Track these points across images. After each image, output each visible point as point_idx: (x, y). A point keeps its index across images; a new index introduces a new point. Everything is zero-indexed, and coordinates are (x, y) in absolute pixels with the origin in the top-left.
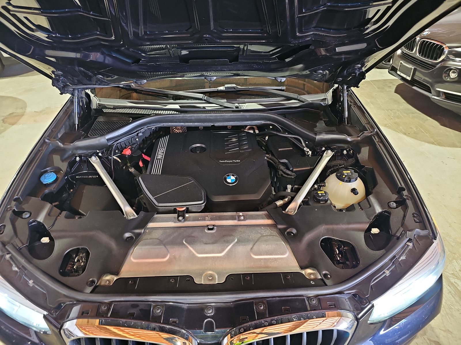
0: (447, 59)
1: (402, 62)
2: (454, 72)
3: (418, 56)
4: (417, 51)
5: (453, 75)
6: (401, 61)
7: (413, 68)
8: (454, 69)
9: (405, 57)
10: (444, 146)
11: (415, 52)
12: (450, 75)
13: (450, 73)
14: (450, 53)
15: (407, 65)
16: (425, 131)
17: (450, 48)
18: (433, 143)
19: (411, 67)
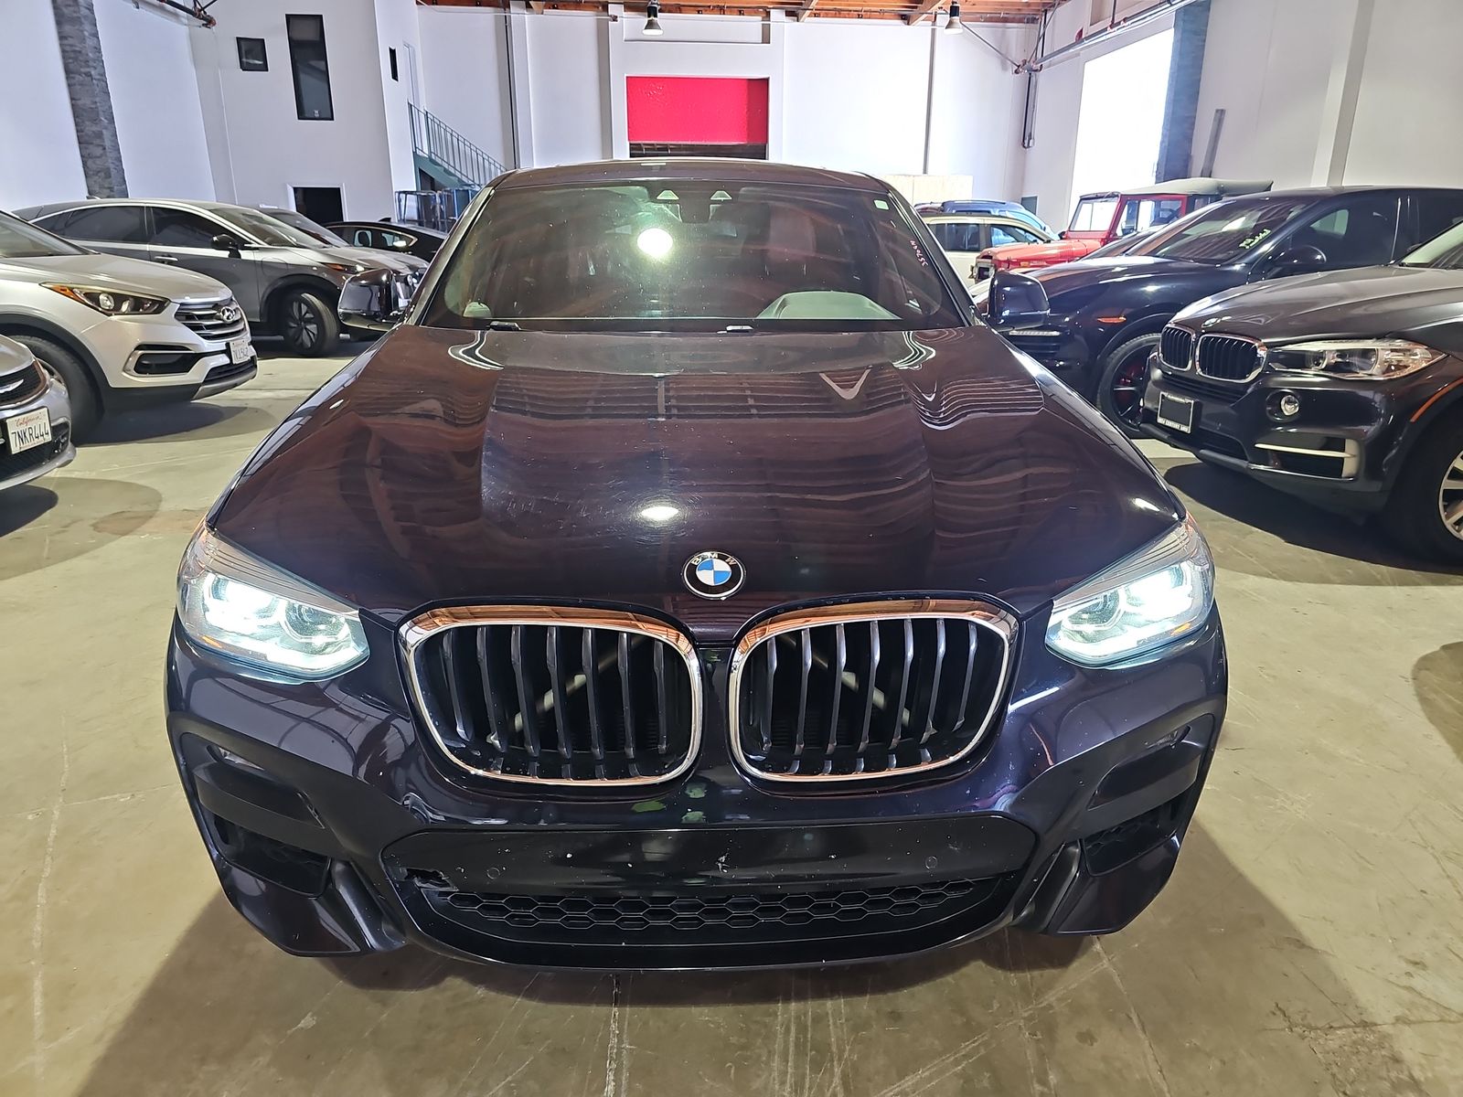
0: (1268, 373)
1: (1166, 394)
2: (1288, 402)
3: (1201, 373)
4: (1197, 366)
5: (1289, 409)
6: (1162, 393)
7: (1193, 402)
8: (1289, 393)
9: (1170, 382)
10: (1298, 581)
11: (1193, 367)
12: (1283, 408)
13: (1283, 402)
14: (1272, 357)
15: (1177, 399)
16: (1246, 554)
17: (1272, 347)
18: (1268, 576)
19: (1188, 401)
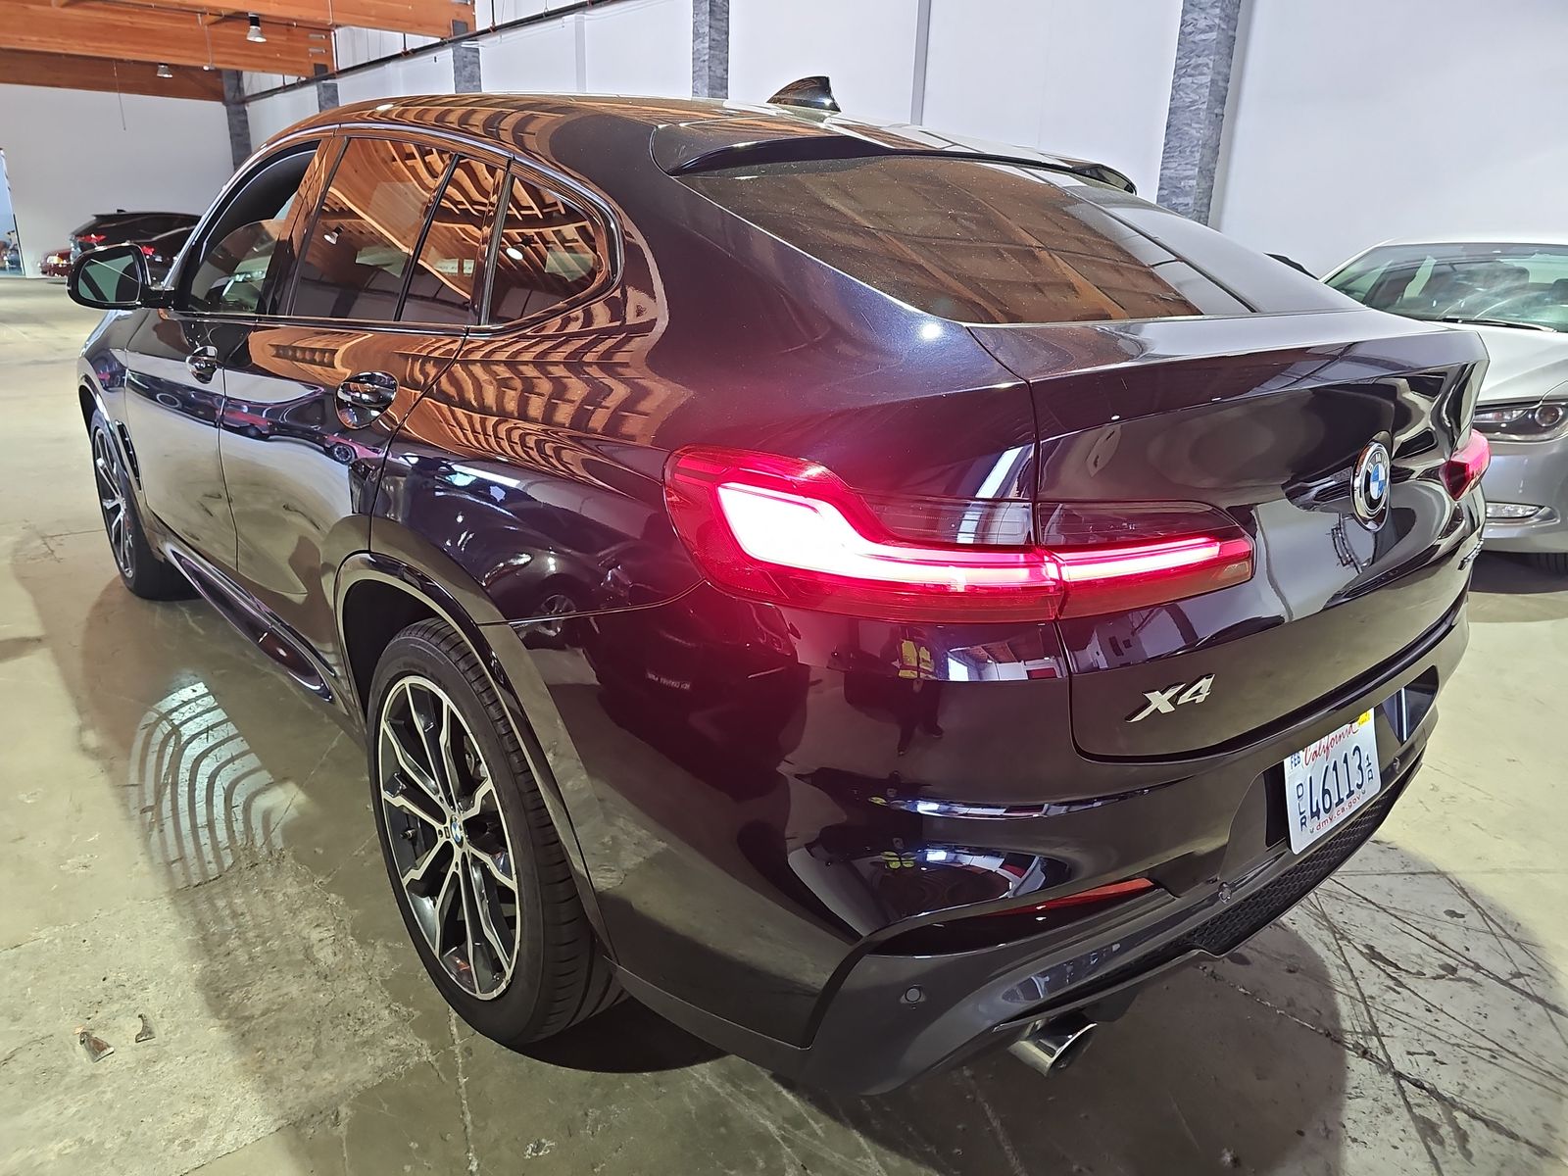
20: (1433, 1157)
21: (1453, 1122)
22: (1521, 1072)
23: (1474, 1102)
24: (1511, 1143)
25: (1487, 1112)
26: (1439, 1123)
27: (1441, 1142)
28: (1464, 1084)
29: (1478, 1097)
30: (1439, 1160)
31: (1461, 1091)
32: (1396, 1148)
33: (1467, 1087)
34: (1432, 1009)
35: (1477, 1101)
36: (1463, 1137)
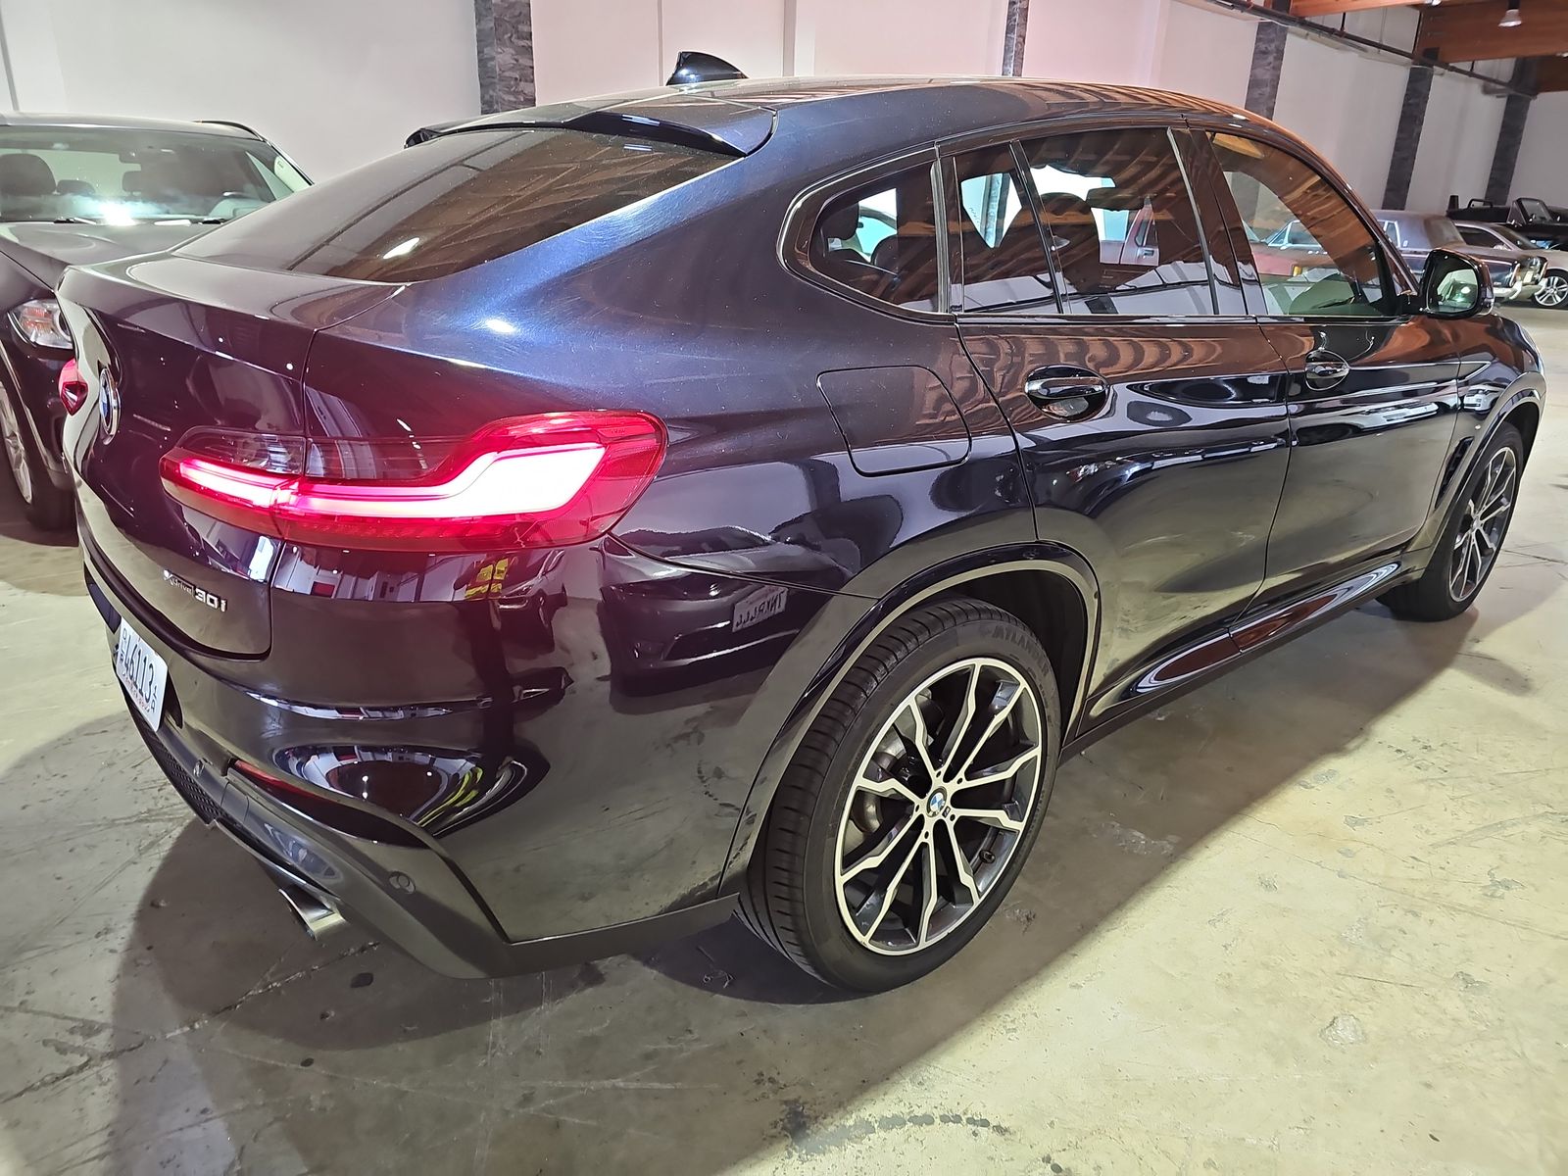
20: (66, 1018)
21: (81, 1051)
22: (79, 1146)
23: (84, 1080)
24: (28, 1082)
25: (67, 1084)
26: (88, 1041)
27: (72, 1031)
28: (105, 1084)
29: (86, 1088)
30: (60, 1021)
31: (101, 1078)
32: (93, 999)
33: (100, 1085)
34: (203, 1116)
35: (83, 1084)
36: (62, 1050)
